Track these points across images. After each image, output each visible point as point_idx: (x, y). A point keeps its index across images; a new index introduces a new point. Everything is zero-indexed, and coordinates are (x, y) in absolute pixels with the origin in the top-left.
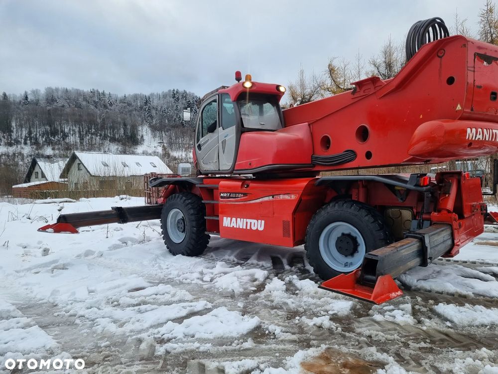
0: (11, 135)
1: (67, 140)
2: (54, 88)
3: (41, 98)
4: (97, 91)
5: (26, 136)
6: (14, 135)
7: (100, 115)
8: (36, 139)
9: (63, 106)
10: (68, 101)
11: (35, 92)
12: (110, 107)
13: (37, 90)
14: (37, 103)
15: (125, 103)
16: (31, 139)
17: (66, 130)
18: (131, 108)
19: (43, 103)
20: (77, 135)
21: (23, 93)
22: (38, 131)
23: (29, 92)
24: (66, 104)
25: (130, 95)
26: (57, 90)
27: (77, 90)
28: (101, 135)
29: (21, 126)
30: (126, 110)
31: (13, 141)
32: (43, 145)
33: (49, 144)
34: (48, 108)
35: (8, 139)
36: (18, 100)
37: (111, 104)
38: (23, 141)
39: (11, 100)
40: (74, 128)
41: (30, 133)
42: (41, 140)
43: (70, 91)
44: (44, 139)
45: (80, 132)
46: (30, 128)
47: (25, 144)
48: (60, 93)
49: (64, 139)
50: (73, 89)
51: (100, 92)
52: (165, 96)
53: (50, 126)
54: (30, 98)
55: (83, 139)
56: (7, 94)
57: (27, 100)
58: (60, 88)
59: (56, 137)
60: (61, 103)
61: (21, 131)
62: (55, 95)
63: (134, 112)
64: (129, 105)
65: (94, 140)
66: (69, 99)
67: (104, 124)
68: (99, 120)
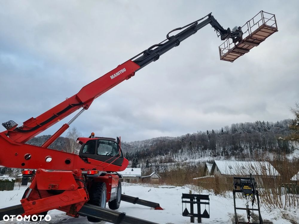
0: (215, 151)
1: (243, 152)
2: (236, 124)
3: (229, 130)
4: (260, 122)
5: (222, 151)
6: (217, 150)
7: (262, 136)
8: (227, 152)
9: (241, 133)
10: (243, 130)
11: (226, 128)
12: (268, 130)
13: (227, 126)
14: (227, 133)
15: (278, 126)
16: (224, 153)
17: (243, 146)
18: (282, 129)
19: (230, 132)
20: (249, 149)
21: (221, 129)
22: (228, 148)
23: (224, 128)
24: (242, 132)
25: (281, 121)
26: (237, 125)
27: (248, 123)
28: (263, 148)
29: (220, 146)
30: (280, 131)
31: (216, 154)
32: (231, 156)
33: (234, 155)
34: (233, 135)
35: (214, 153)
36: (219, 133)
37: (269, 129)
38: (221, 154)
39: (216, 133)
40: (247, 145)
41: (224, 149)
42: (230, 153)
43: (244, 124)
44: (231, 152)
45: (250, 147)
46: (224, 147)
47: (222, 155)
48: (239, 126)
49: (241, 152)
50: (245, 123)
51: (262, 122)
53: (234, 145)
54: (224, 130)
55: (252, 151)
56: (214, 130)
57: (223, 132)
58: (239, 123)
59: (237, 151)
60: (239, 131)
61: (220, 149)
62: (236, 127)
63: (285, 132)
64: (281, 127)
65: (259, 151)
66: (244, 129)
67: (264, 141)
68: (261, 139)
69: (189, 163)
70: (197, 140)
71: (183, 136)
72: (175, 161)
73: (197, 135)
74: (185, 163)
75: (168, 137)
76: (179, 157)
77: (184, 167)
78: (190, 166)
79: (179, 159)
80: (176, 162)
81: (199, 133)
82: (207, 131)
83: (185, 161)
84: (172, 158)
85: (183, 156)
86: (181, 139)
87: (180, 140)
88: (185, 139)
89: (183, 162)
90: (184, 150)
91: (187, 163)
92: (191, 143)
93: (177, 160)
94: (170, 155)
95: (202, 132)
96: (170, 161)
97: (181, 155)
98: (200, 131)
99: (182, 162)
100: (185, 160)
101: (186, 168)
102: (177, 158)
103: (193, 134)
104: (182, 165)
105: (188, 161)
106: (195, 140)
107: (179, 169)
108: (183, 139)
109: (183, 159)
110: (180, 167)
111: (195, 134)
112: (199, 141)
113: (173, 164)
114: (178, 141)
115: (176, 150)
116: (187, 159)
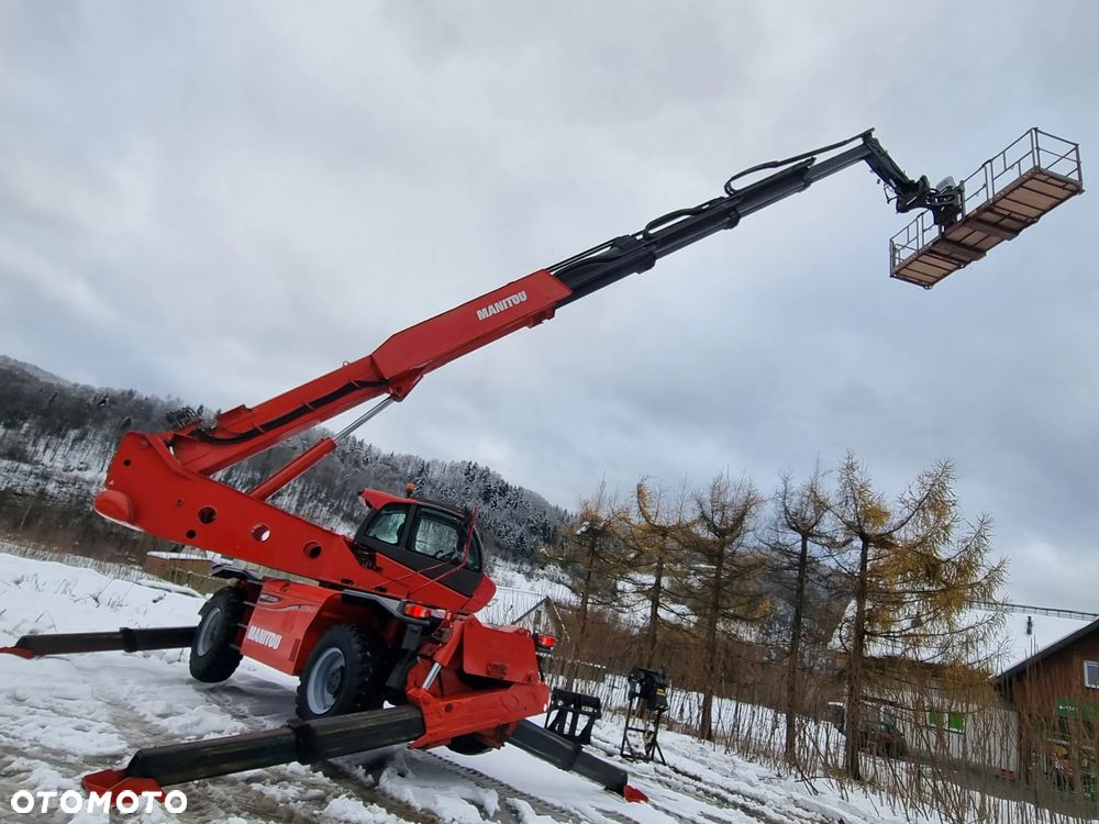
7: (344, 474)
9: (295, 448)
12: (363, 466)
15: (388, 464)
18: (394, 475)
20: (296, 497)
25: (399, 455)
28: (332, 505)
30: (387, 476)
37: (366, 462)
40: (296, 485)
45: (302, 493)
52: (453, 469)
53: (263, 474)
55: (302, 506)
63: (397, 482)
64: (395, 469)
65: (318, 510)
66: (307, 440)
67: (344, 489)
68: (338, 482)
69: (90, 483)
70: (154, 419)
71: (107, 389)
72: (37, 463)
73: (162, 406)
74: (76, 480)
75: (36, 368)
76: (60, 452)
77: (64, 489)
78: (88, 493)
79: (58, 458)
80: (40, 466)
81: (171, 403)
82: (201, 407)
83: (76, 473)
84: (30, 448)
85: (78, 455)
86: (95, 399)
87: (91, 401)
88: (114, 401)
89: (69, 474)
90: (90, 437)
91: (84, 481)
92: (128, 423)
93: (46, 460)
94: (26, 435)
95: (182, 402)
96: (17, 454)
97: (71, 449)
98: (178, 400)
99: (66, 471)
100: (80, 469)
101: (71, 495)
102: (49, 453)
103: (146, 399)
104: (62, 483)
105: (88, 475)
106: (148, 419)
107: (43, 493)
108: (104, 401)
109: (74, 463)
110: (51, 488)
111: (157, 400)
112: (161, 427)
113: (26, 467)
114: (82, 400)
115: (60, 429)
116: (86, 469)
